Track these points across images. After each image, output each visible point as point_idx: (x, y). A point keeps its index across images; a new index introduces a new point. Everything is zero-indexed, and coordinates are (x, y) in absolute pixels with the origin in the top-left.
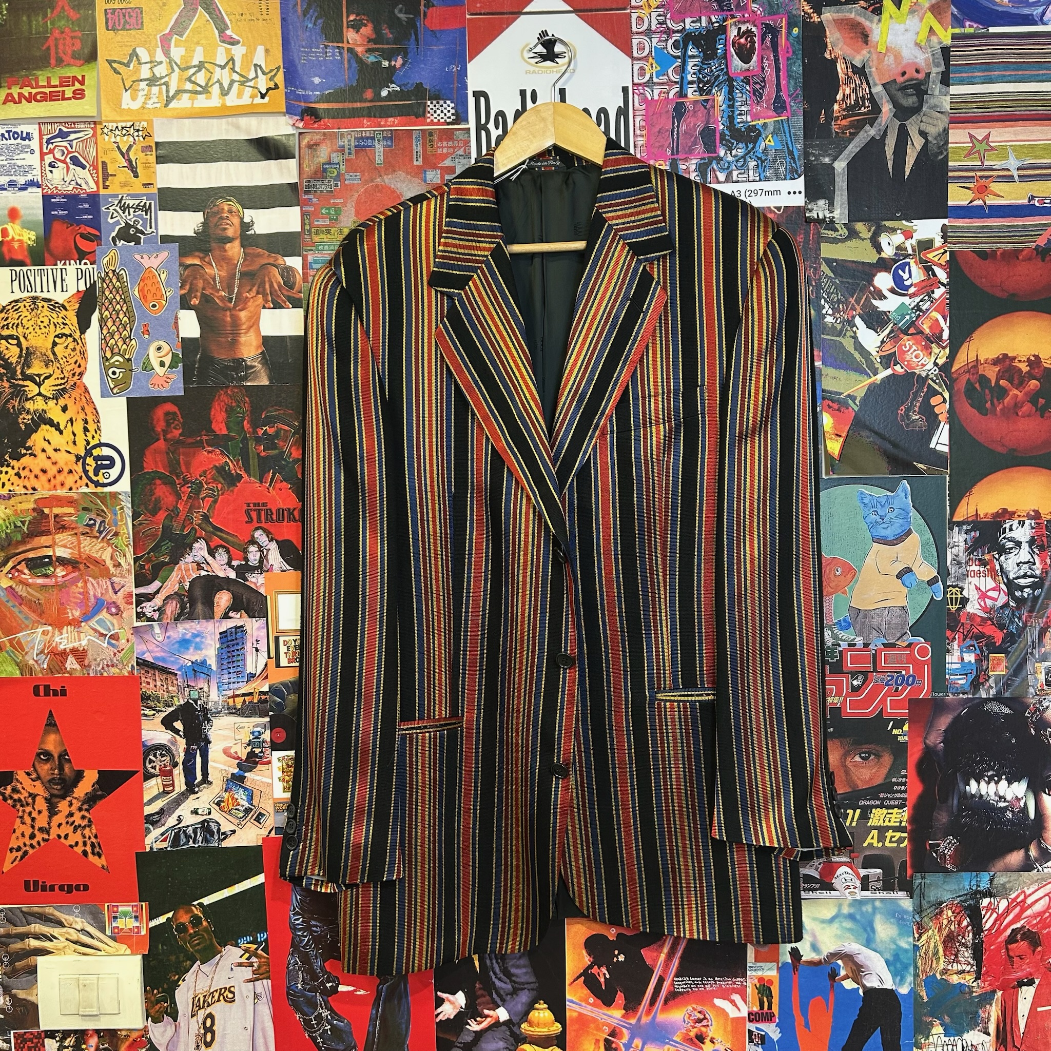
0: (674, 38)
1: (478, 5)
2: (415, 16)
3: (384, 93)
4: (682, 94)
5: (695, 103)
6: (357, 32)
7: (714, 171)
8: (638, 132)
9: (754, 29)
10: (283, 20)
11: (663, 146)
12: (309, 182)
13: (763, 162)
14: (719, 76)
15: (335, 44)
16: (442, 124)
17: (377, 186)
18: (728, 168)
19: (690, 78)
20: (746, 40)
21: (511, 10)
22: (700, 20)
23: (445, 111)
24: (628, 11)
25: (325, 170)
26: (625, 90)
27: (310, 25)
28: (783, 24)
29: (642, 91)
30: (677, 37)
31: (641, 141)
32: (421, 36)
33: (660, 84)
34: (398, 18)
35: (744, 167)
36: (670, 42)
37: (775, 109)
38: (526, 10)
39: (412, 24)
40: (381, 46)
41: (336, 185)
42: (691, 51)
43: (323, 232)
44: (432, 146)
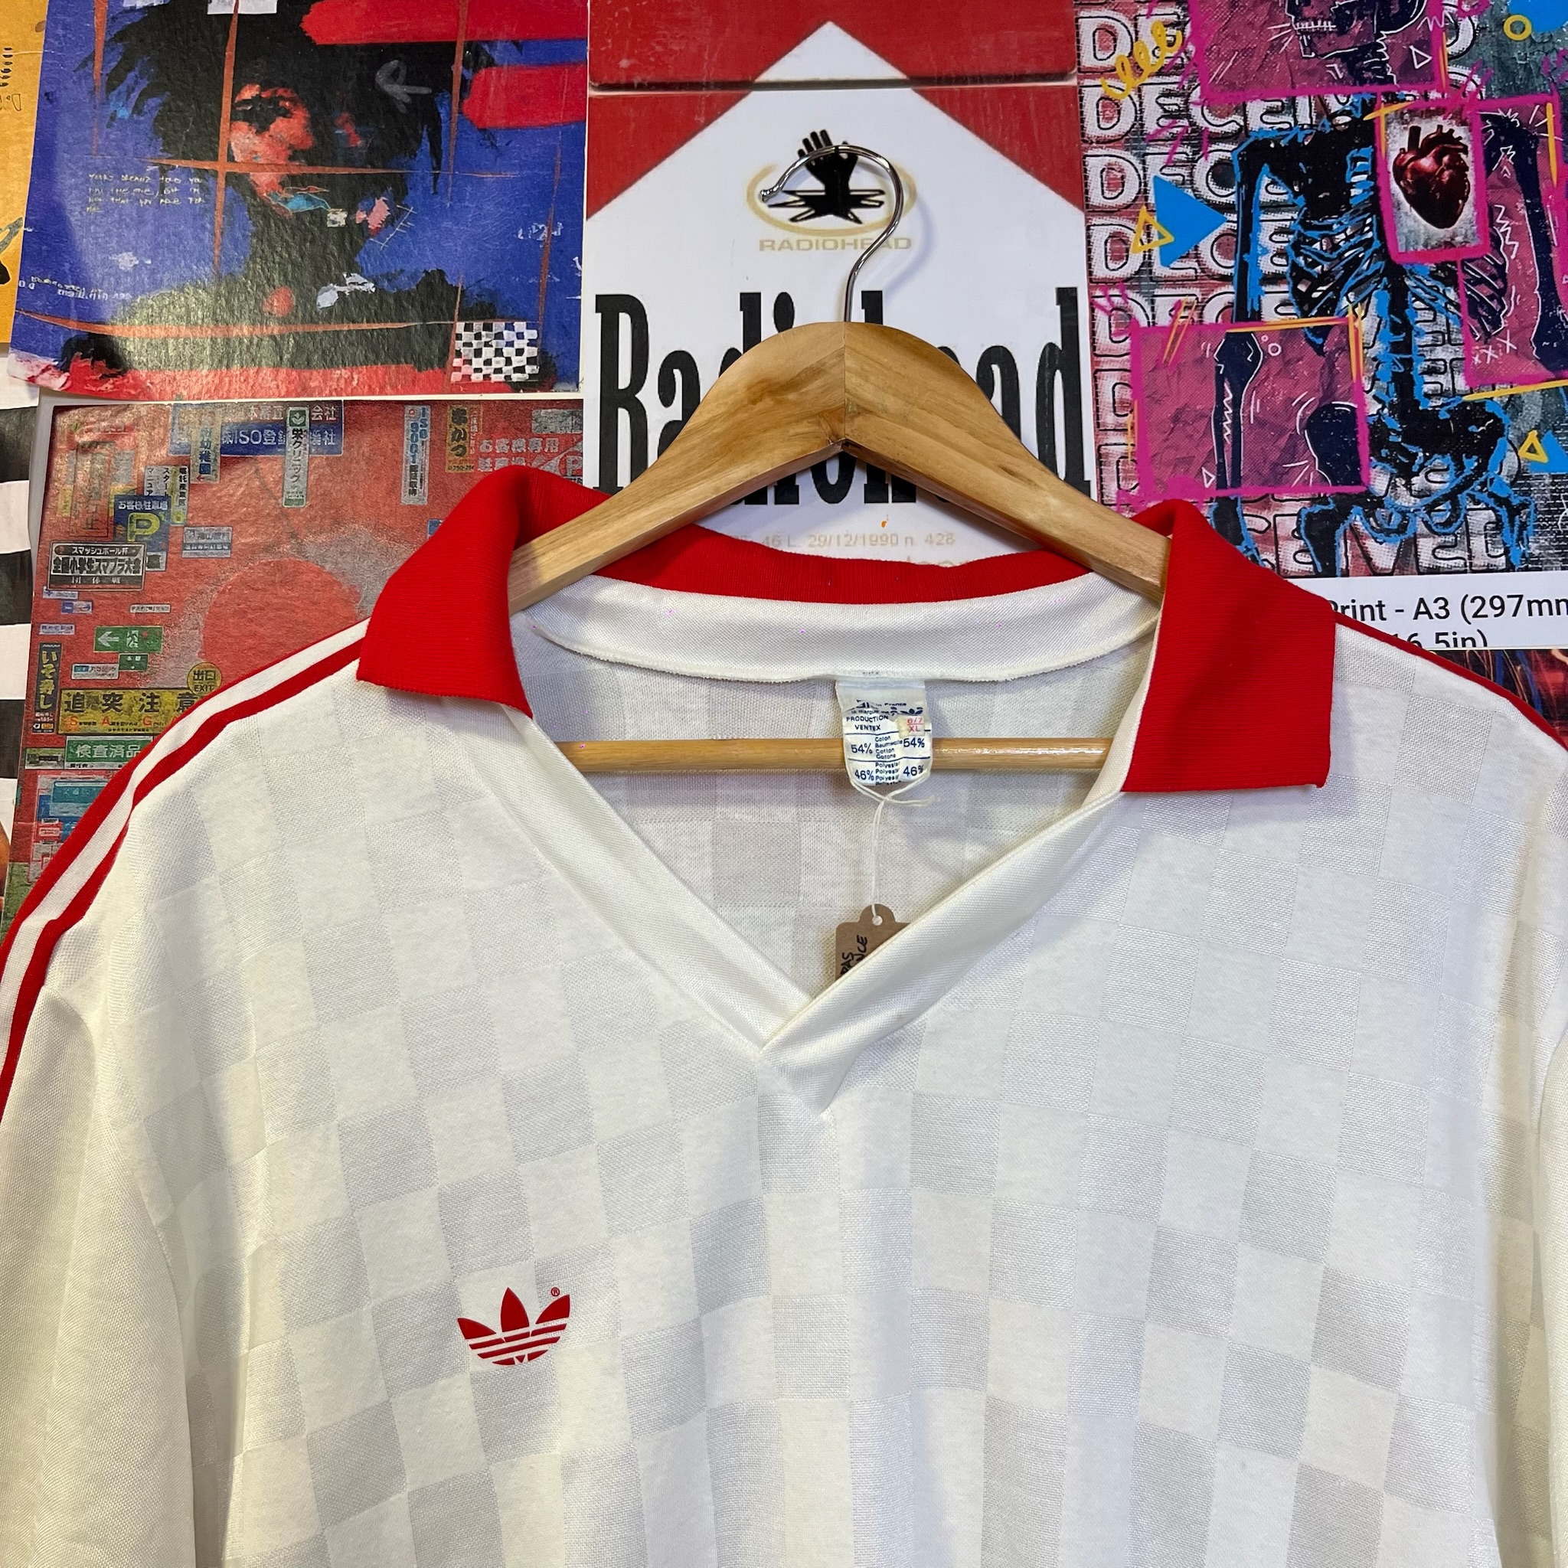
0: (1214, 157)
1: (624, 63)
2: (436, 90)
3: (327, 298)
4: (1244, 310)
5: (1287, 336)
6: (258, 133)
7: (1357, 536)
8: (1109, 419)
9: (1460, 132)
10: (47, 98)
11: (1188, 461)
12: (69, 551)
13: (1514, 512)
14: (1356, 261)
15: (192, 164)
16: (498, 388)
17: (279, 566)
18: (1402, 529)
19: (1266, 266)
20: (1438, 159)
21: (721, 77)
22: (1292, 107)
23: (508, 351)
24: (1073, 82)
25: (121, 518)
26: (1066, 298)
27: (124, 113)
28: (1550, 119)
29: (1117, 301)
30: (1222, 152)
31: (1119, 445)
32: (448, 144)
33: (1173, 282)
34: (386, 97)
35: (1454, 528)
36: (1203, 167)
37: (1547, 358)
38: (770, 75)
39: (425, 113)
40: (328, 170)
41: (153, 562)
42: (1269, 190)
43: (94, 703)
44: (461, 451)
